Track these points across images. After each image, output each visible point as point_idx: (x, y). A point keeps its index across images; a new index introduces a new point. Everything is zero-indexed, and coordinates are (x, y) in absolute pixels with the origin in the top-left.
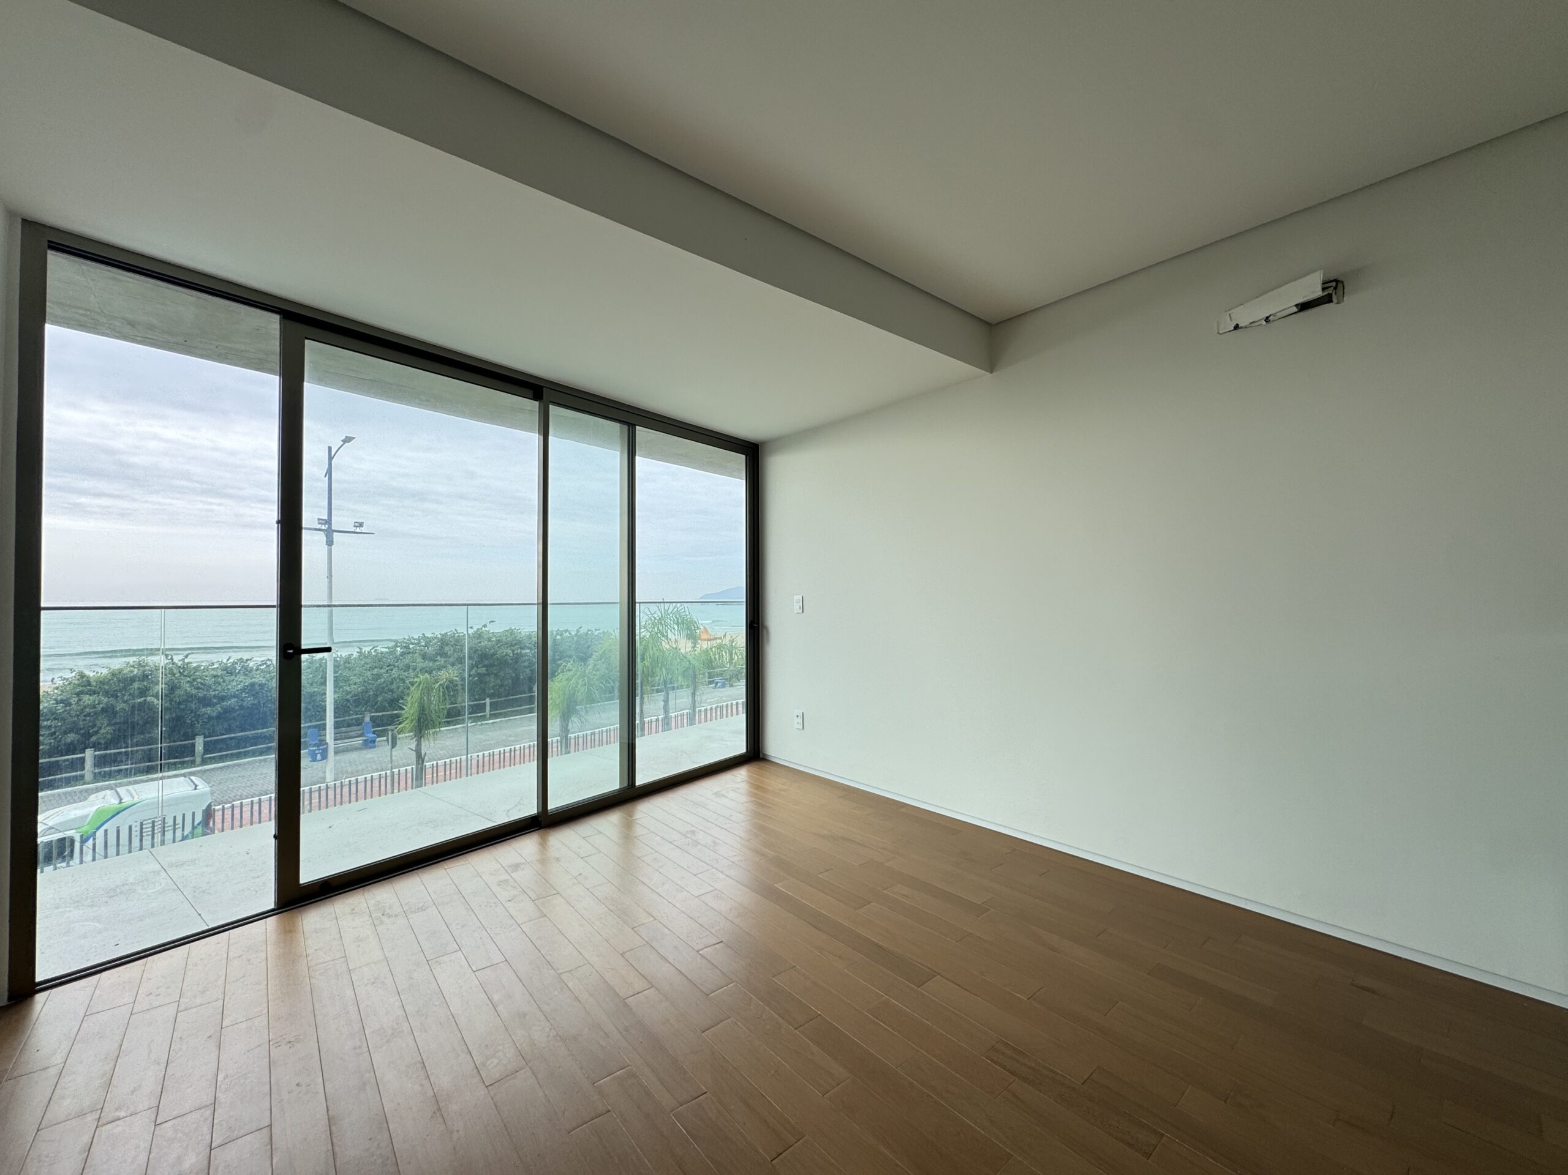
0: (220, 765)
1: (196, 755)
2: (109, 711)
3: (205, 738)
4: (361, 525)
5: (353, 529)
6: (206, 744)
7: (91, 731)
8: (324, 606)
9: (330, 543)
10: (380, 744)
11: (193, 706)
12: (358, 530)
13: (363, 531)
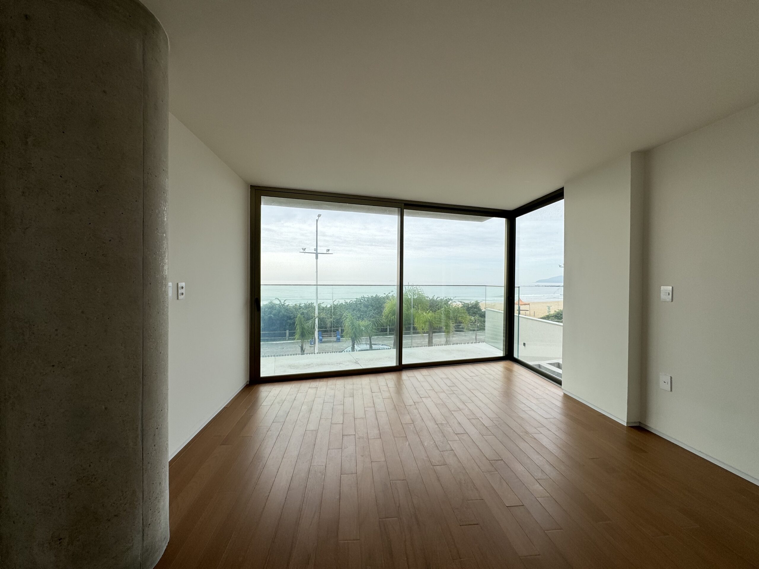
0: (293, 341)
3: (289, 331)
4: (329, 250)
5: (326, 252)
6: (289, 333)
8: (314, 285)
9: (317, 258)
10: (342, 340)
12: (328, 253)
13: (329, 253)
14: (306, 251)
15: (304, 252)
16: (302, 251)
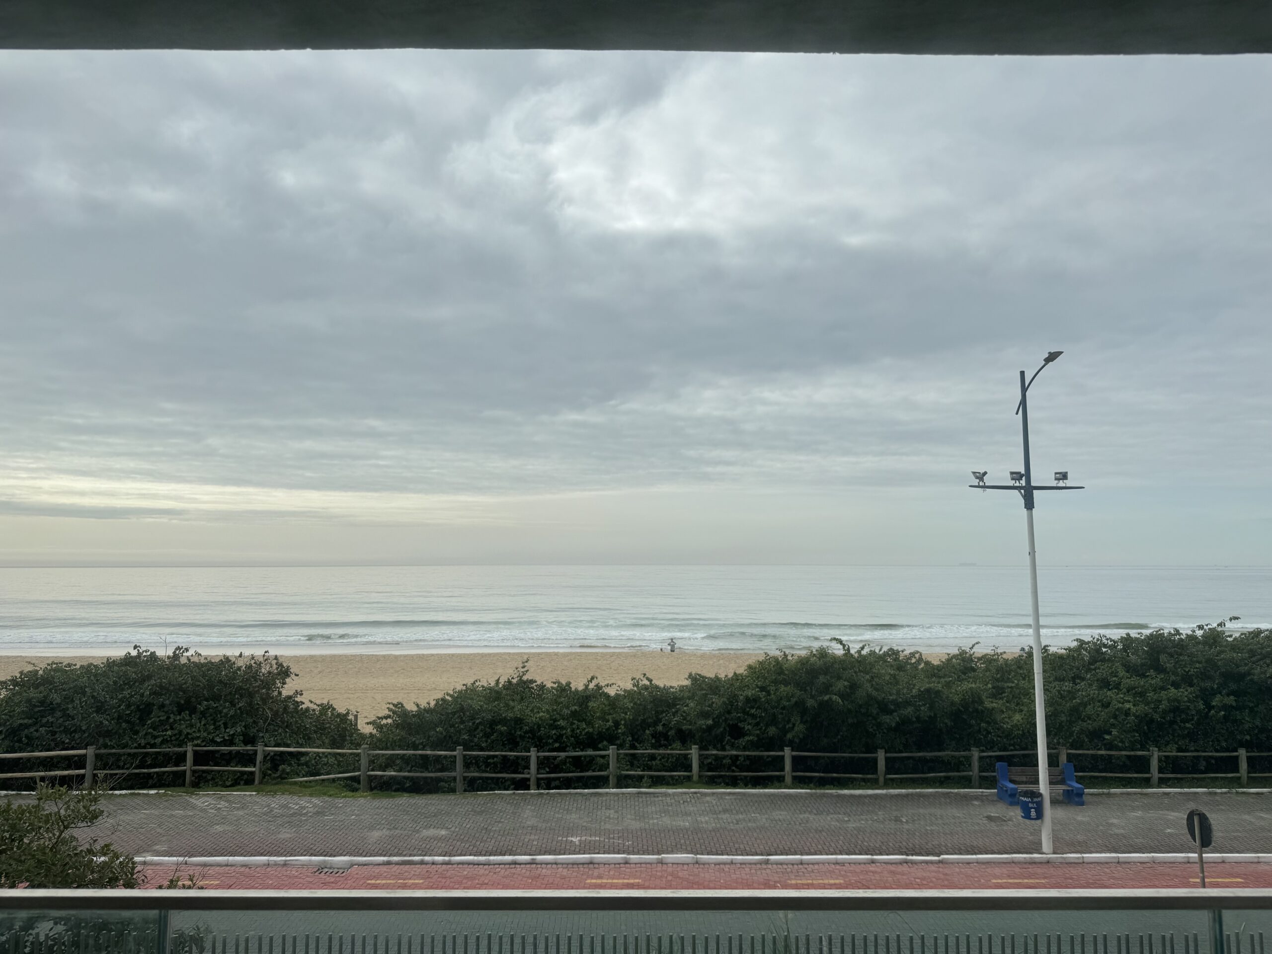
1: (879, 773)
2: (800, 706)
4: (1064, 476)
6: (887, 761)
7: (787, 727)
9: (1029, 504)
11: (875, 712)
12: (1061, 484)
13: (1068, 485)
14: (988, 480)
15: (981, 484)
16: (976, 482)
